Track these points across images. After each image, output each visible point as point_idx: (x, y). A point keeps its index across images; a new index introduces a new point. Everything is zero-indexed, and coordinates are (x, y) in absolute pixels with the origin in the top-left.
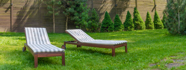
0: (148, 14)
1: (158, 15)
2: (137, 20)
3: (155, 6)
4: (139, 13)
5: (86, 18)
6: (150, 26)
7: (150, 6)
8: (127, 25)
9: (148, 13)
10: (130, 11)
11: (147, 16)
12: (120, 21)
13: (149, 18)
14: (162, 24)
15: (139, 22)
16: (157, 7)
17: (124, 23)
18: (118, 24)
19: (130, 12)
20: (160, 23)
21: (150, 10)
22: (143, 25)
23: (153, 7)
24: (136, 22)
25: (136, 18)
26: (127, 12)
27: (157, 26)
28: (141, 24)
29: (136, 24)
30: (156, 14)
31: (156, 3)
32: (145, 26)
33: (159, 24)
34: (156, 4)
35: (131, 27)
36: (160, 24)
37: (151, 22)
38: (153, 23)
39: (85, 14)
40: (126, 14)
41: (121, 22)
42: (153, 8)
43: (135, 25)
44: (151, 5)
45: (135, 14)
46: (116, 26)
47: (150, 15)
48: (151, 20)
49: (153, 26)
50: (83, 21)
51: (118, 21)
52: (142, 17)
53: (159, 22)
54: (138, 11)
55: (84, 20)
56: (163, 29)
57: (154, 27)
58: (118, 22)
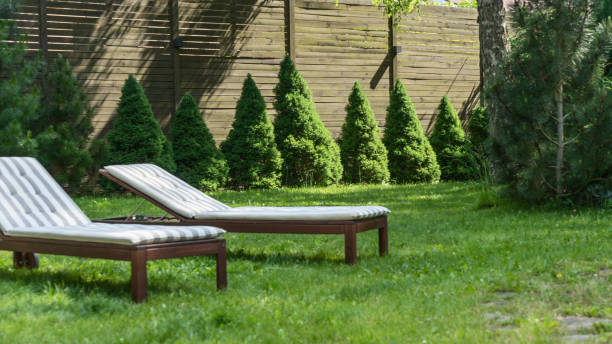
0: (355, 99)
1: (412, 107)
2: (299, 131)
3: (393, 51)
4: (307, 88)
5: (26, 112)
6: (367, 163)
7: (365, 50)
8: (242, 155)
9: (355, 91)
10: (256, 80)
11: (348, 109)
12: (205, 136)
13: (359, 123)
14: (433, 156)
15: (310, 143)
16: (400, 57)
17: (226, 147)
18: (193, 152)
19: (259, 87)
20: (423, 150)
21: (363, 75)
22: (331, 159)
23: (380, 59)
24: (293, 142)
25: (290, 122)
26: (240, 86)
27: (403, 167)
28: (320, 152)
29: (294, 150)
30: (397, 100)
31: (397, 35)
32: (339, 168)
33: (417, 154)
34: (397, 43)
35: (268, 170)
36: (420, 155)
37: (370, 144)
38: (386, 152)
39: (23, 93)
40: (238, 95)
41: (210, 137)
42: (380, 62)
43: (287, 161)
44: (366, 44)
45: (289, 97)
46: (183, 161)
47: (368, 107)
48: (374, 133)
49: (385, 163)
50: (14, 132)
51: (192, 135)
52: (323, 115)
53: (415, 144)
54: (304, 82)
55: (18, 126)
56: (435, 182)
57: (388, 174)
58: (193, 140)
